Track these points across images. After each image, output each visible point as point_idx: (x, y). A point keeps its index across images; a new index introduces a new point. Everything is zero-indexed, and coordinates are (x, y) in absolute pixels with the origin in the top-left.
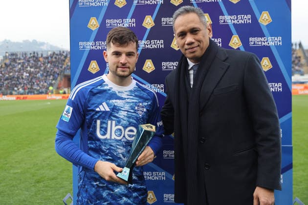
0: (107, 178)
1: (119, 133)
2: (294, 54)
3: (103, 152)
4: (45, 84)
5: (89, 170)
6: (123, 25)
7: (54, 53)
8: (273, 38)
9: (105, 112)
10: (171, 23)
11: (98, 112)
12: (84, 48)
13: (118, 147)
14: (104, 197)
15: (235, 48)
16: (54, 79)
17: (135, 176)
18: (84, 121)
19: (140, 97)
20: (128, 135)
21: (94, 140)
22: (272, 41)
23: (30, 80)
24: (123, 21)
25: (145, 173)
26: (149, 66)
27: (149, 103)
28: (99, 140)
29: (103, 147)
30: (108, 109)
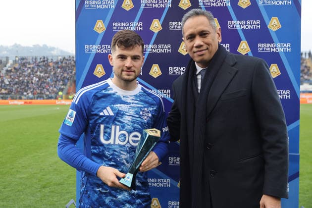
0: (109, 184)
1: (123, 138)
2: (303, 63)
3: (107, 157)
4: (55, 89)
5: (92, 175)
6: (130, 28)
7: (64, 58)
8: (282, 44)
9: (109, 117)
10: (179, 27)
11: (102, 116)
12: (90, 51)
13: (121, 152)
14: (106, 203)
15: (244, 54)
16: (63, 85)
17: (139, 182)
18: (87, 125)
19: (146, 102)
20: (132, 140)
21: (97, 145)
22: (281, 48)
23: (39, 85)
24: (130, 24)
25: (149, 180)
26: (156, 71)
27: (155, 108)
28: (102, 145)
29: (107, 153)
30: (112, 114)
